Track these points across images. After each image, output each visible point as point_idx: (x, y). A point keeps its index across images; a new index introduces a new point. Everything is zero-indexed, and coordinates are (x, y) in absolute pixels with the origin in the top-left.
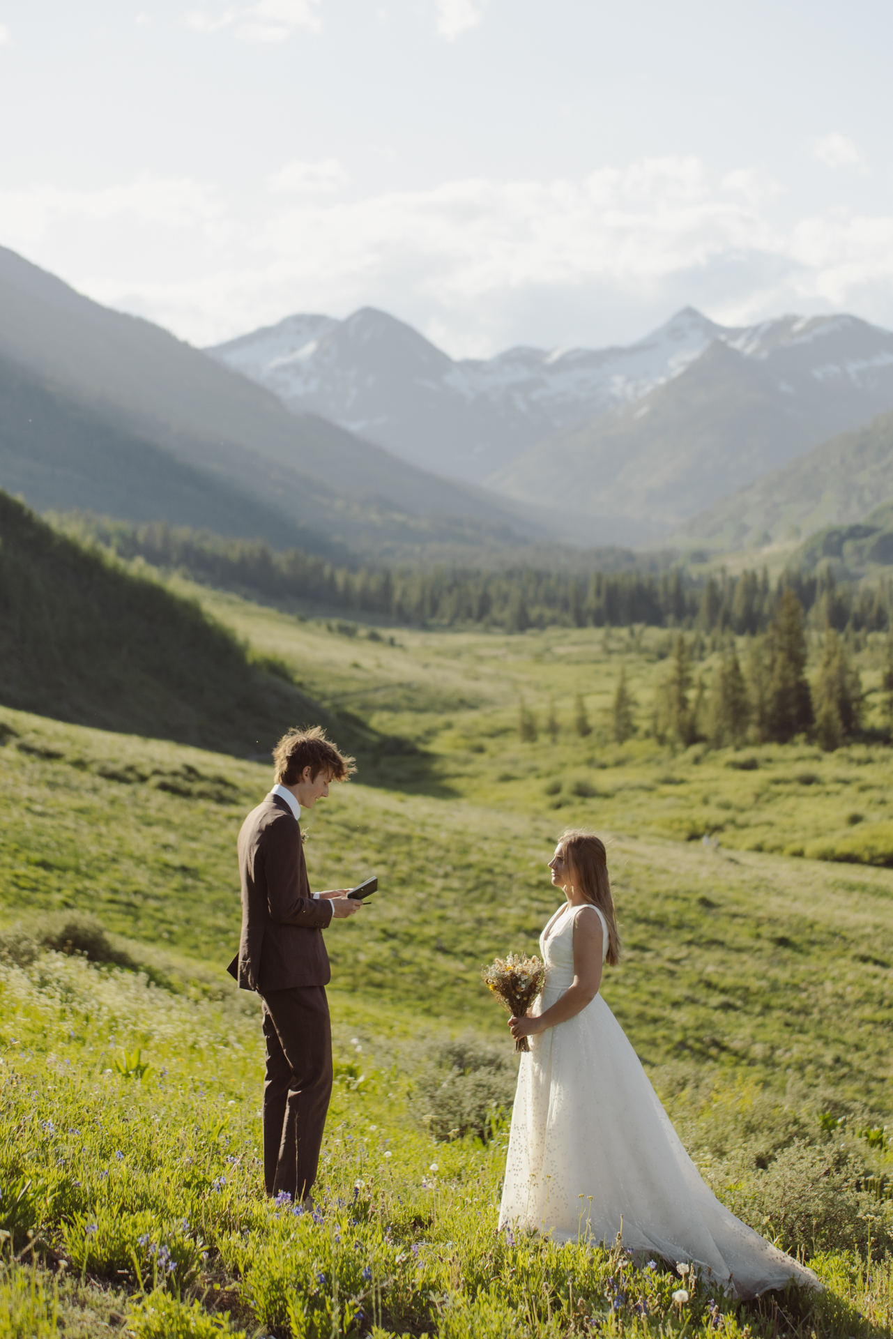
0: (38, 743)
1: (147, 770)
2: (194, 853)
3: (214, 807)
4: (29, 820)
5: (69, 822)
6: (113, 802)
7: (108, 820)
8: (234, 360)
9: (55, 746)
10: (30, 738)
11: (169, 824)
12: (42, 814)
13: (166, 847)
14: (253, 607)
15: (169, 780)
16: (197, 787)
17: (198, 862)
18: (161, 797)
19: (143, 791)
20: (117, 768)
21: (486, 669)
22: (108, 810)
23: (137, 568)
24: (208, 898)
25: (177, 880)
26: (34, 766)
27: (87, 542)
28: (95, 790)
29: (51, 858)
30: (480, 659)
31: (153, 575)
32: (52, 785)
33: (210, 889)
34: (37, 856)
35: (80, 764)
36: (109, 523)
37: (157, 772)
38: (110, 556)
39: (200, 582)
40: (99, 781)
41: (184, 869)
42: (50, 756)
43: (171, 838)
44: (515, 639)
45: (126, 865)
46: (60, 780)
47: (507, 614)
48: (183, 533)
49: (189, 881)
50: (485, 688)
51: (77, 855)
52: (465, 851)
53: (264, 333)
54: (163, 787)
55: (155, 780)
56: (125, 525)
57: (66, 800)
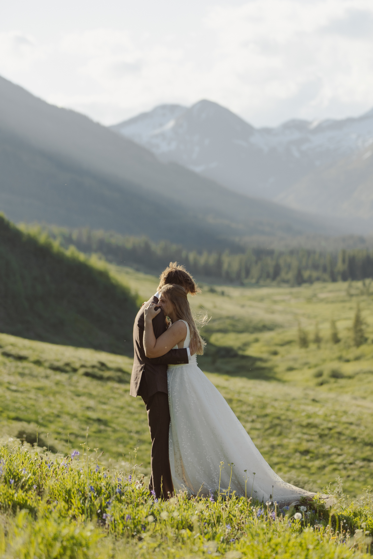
0: (14, 351)
1: (77, 365)
2: (105, 412)
3: (116, 385)
4: (9, 395)
5: (32, 395)
6: (57, 383)
7: (54, 394)
8: (126, 132)
9: (23, 353)
10: (9, 349)
11: (90, 396)
12: (16, 391)
13: (88, 408)
14: (141, 275)
15: (90, 370)
16: (106, 374)
17: (107, 417)
18: (86, 380)
19: (75, 377)
20: (60, 364)
21: (279, 307)
22: (55, 388)
23: (71, 252)
24: (114, 436)
25: (96, 427)
26: (11, 364)
27: (42, 239)
28: (47, 377)
29: (21, 415)
30: (275, 302)
31: (82, 257)
32: (22, 375)
33: (115, 431)
34: (13, 415)
35: (38, 363)
36: (56, 229)
37: (83, 366)
38: (56, 245)
39: (110, 261)
40: (49, 372)
41: (99, 421)
42: (21, 358)
43: (91, 403)
44: (296, 290)
45: (66, 418)
46: (27, 371)
47: (290, 276)
48: (99, 234)
49: (102, 427)
50: (278, 318)
51: (36, 413)
52: (264, 407)
53: (143, 117)
54: (87, 374)
55: (82, 371)
56: (65, 230)
57: (30, 383)
